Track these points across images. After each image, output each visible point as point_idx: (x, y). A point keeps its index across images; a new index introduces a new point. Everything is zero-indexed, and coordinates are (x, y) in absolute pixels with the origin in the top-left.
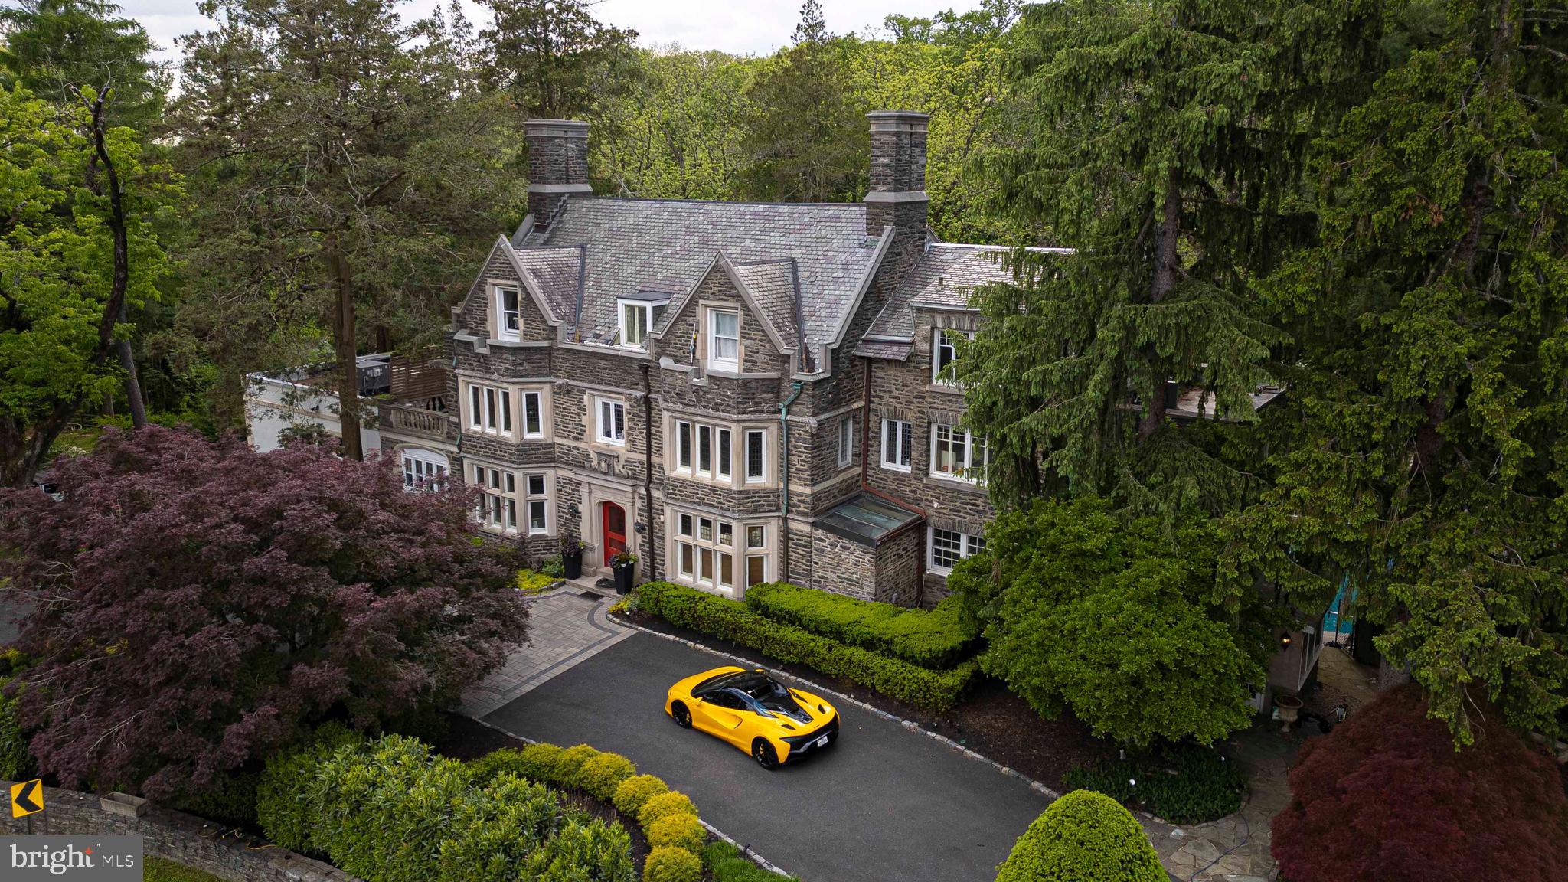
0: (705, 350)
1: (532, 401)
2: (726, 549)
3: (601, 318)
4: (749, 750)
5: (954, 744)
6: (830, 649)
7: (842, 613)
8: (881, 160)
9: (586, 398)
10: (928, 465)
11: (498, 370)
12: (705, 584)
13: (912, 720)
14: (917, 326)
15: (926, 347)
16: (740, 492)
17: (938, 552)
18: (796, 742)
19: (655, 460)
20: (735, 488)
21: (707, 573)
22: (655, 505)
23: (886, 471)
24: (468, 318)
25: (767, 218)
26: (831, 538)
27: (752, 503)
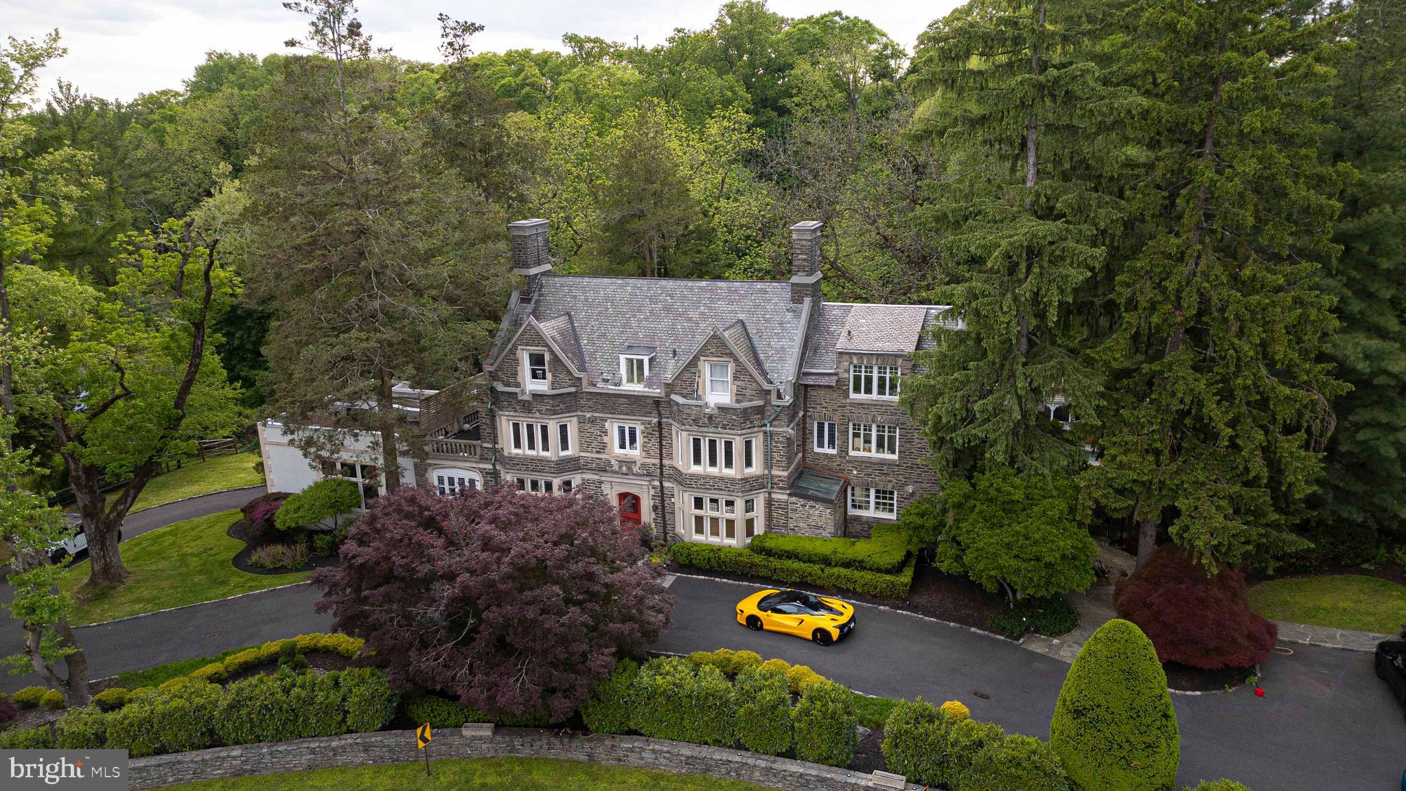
0: (704, 388)
1: (563, 429)
2: (730, 516)
4: (812, 637)
5: (915, 615)
6: (822, 571)
9: (607, 425)
10: (847, 448)
11: (538, 411)
12: (714, 540)
13: (885, 605)
14: (839, 362)
15: (846, 375)
17: (854, 501)
19: (666, 462)
20: (739, 477)
21: (715, 532)
23: (818, 454)
24: (500, 373)
26: (802, 501)
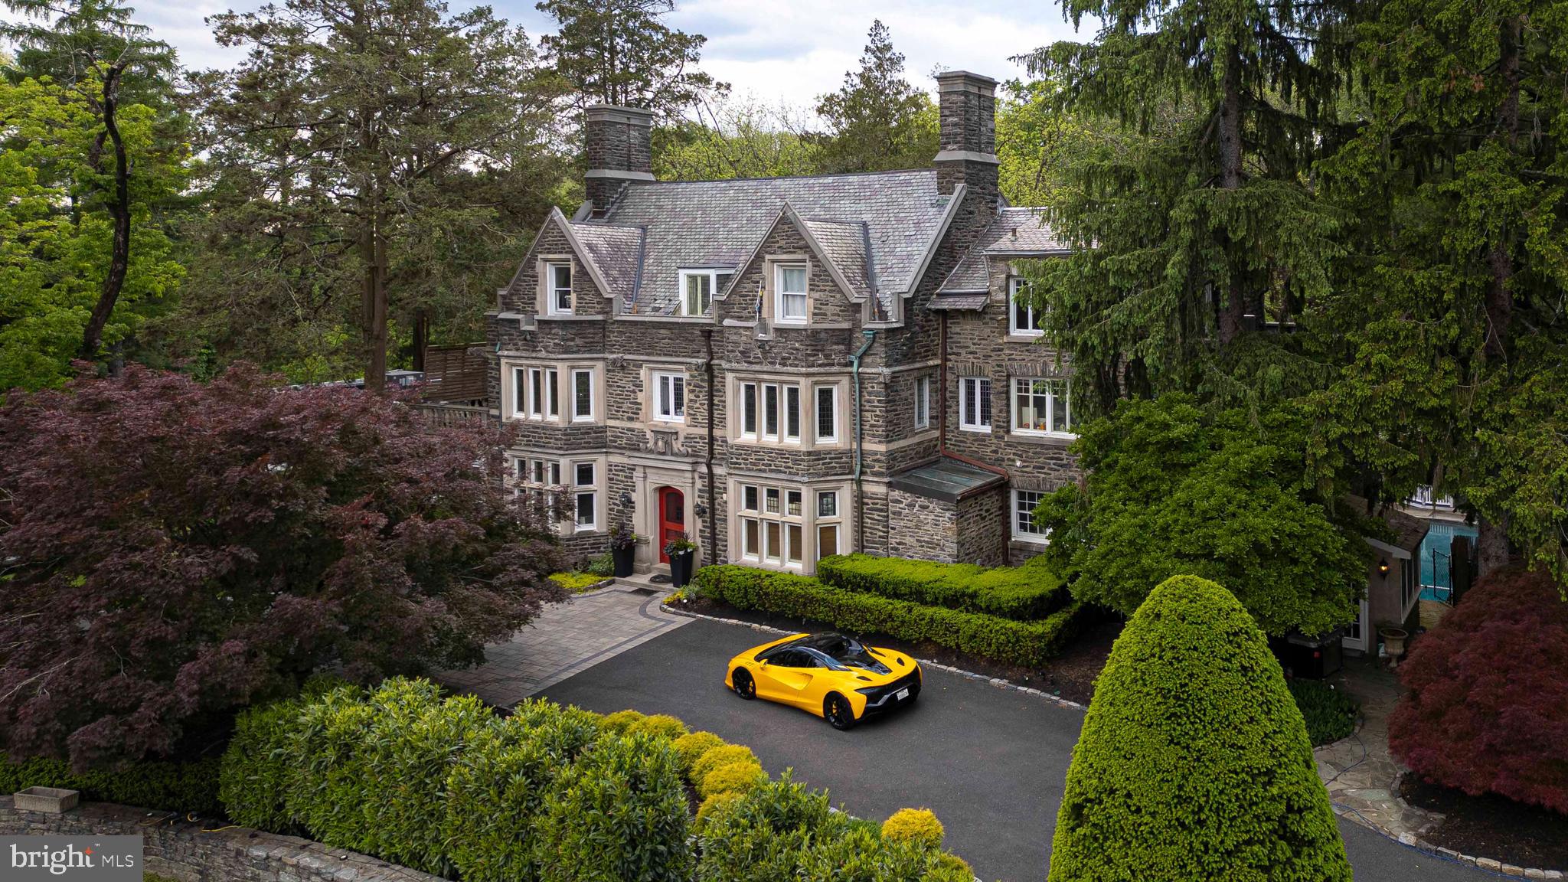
0: (772, 307)
1: (583, 380)
2: (795, 519)
3: (661, 292)
4: (819, 710)
5: (1048, 696)
6: (910, 610)
7: (921, 573)
8: (950, 119)
9: (643, 373)
10: (1009, 422)
11: (545, 347)
12: (772, 563)
13: (1001, 678)
14: (992, 275)
15: (1002, 296)
16: (809, 453)
17: (1023, 517)
18: (873, 694)
19: (717, 433)
20: (804, 449)
21: (774, 551)
22: (717, 484)
23: (965, 433)
24: (515, 298)
25: (836, 188)
26: (909, 498)
27: (825, 465)
